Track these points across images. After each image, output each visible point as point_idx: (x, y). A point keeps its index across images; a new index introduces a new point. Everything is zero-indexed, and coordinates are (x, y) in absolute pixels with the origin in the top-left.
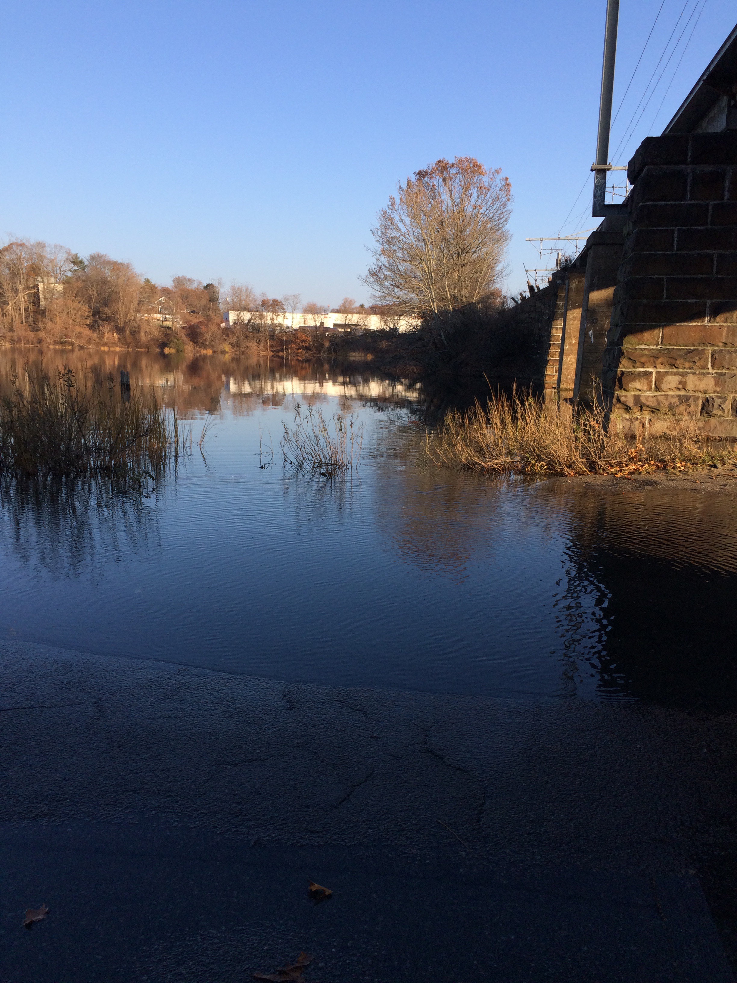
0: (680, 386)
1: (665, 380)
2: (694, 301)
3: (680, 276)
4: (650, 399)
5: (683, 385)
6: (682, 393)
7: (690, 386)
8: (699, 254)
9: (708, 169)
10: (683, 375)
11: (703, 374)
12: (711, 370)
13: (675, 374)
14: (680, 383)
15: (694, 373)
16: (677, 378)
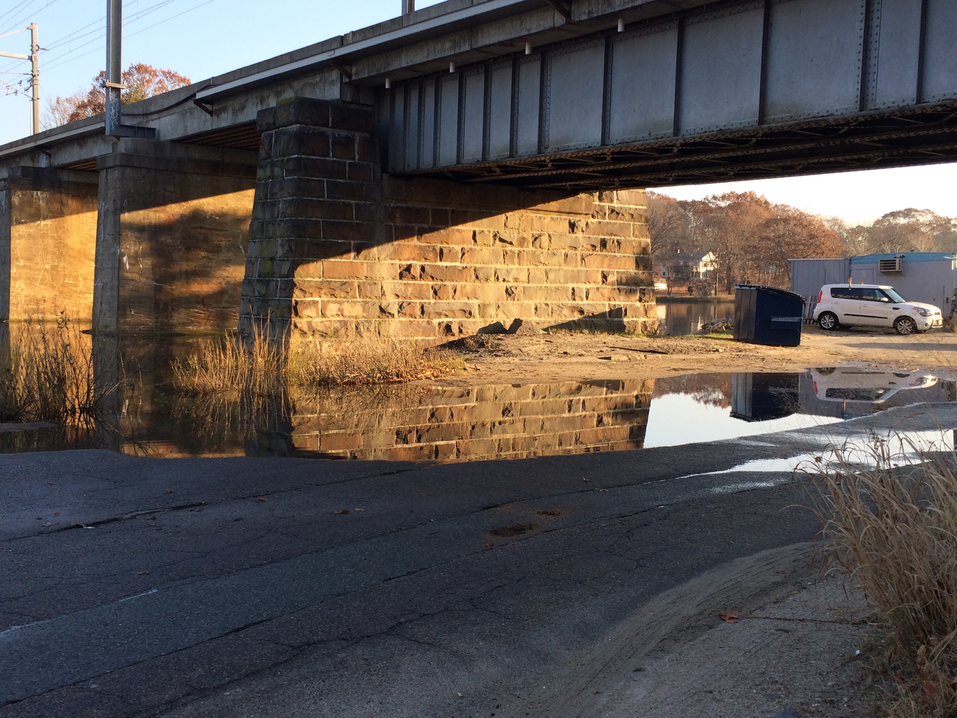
0: (339, 313)
1: (328, 308)
2: (342, 241)
3: (332, 220)
4: (319, 324)
5: (341, 312)
6: (341, 318)
7: (346, 313)
8: (343, 203)
9: (343, 133)
10: (340, 303)
11: (354, 302)
12: (359, 299)
13: (335, 302)
14: (339, 310)
15: (348, 302)
16: (337, 306)
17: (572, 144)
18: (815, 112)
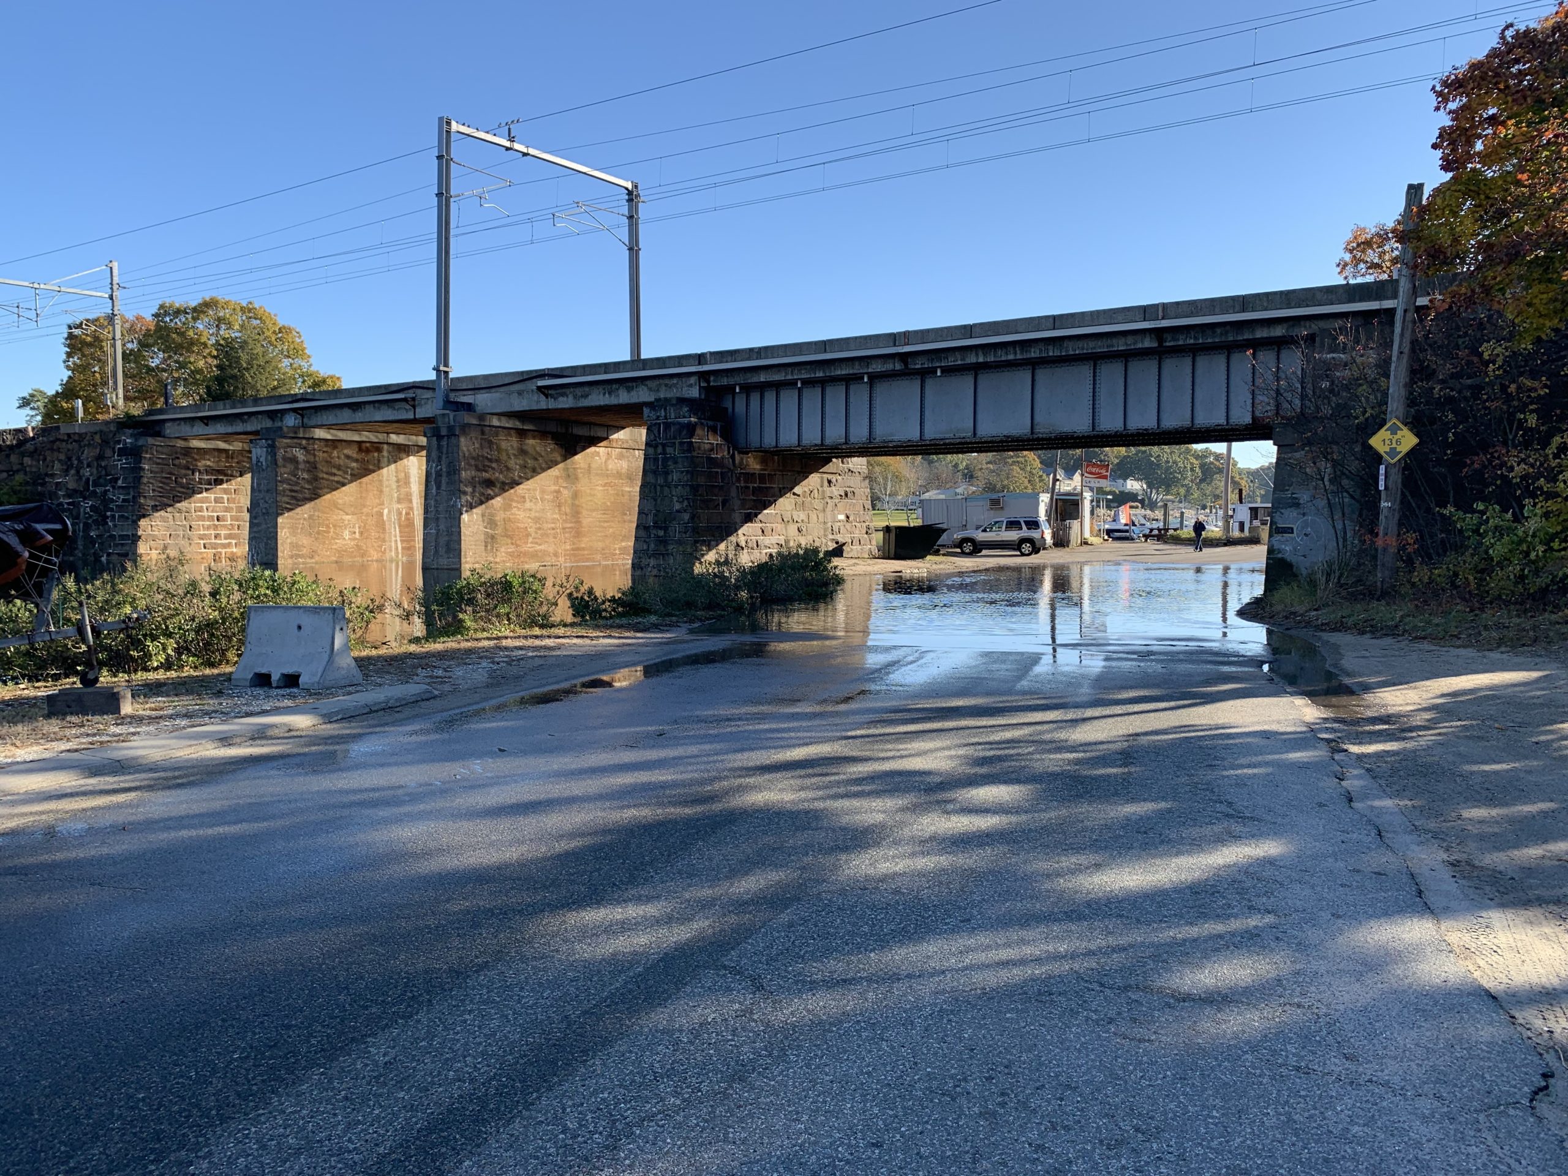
17: (896, 438)
18: (1065, 430)
